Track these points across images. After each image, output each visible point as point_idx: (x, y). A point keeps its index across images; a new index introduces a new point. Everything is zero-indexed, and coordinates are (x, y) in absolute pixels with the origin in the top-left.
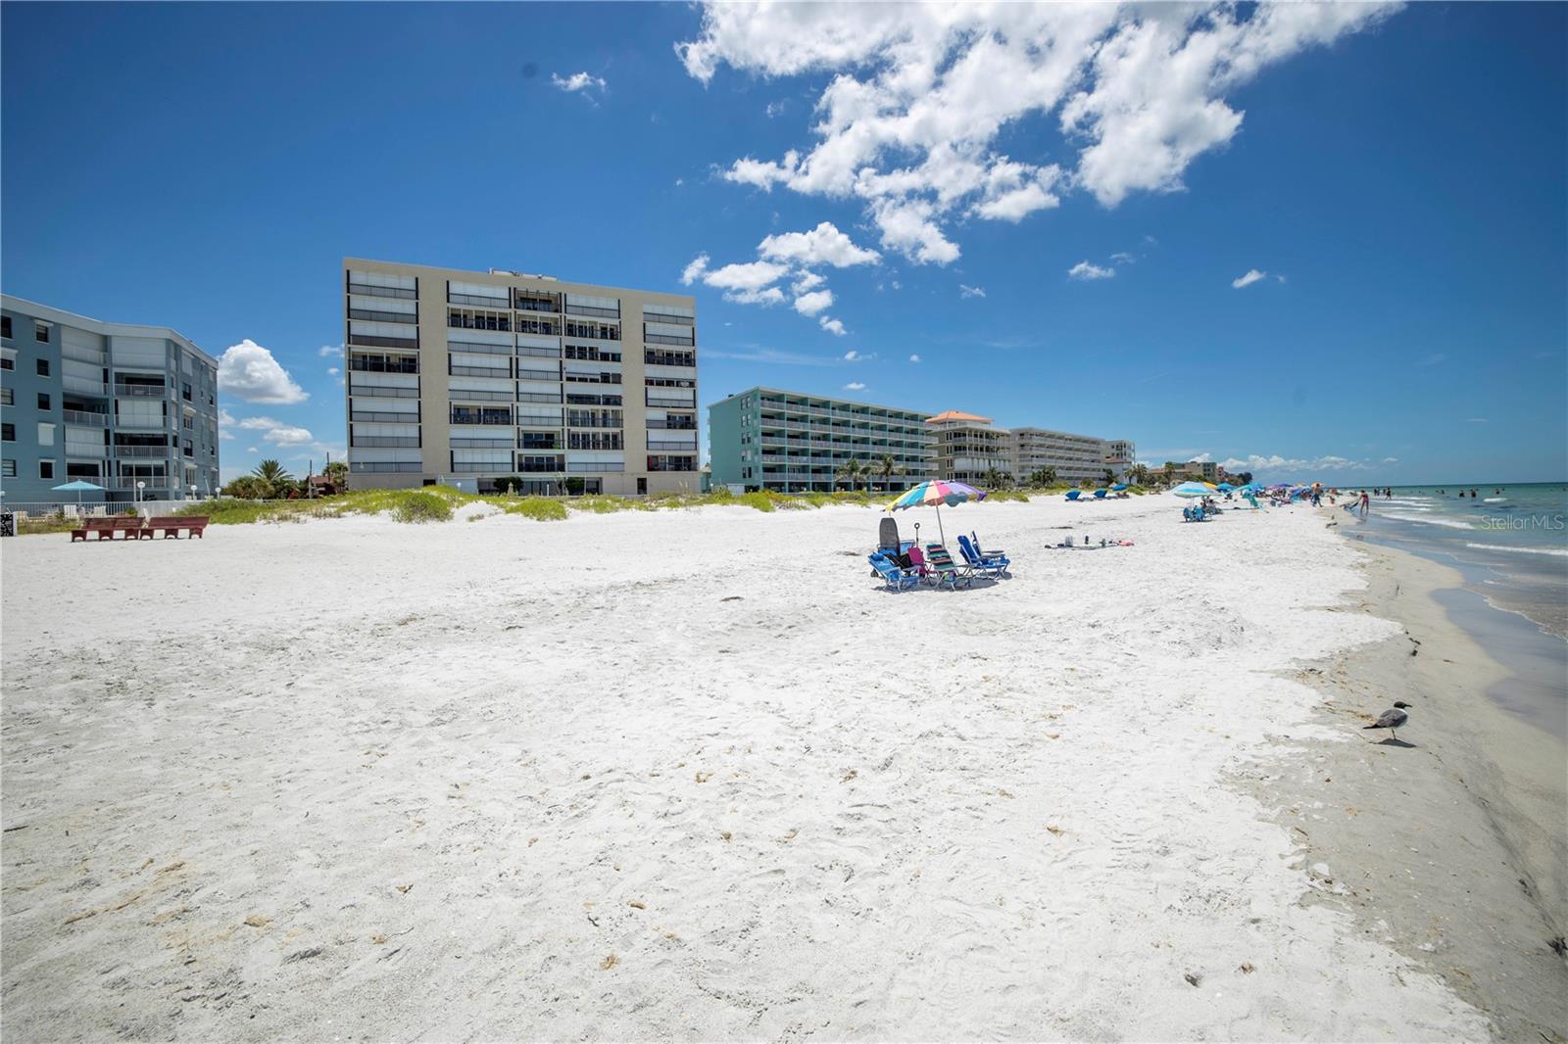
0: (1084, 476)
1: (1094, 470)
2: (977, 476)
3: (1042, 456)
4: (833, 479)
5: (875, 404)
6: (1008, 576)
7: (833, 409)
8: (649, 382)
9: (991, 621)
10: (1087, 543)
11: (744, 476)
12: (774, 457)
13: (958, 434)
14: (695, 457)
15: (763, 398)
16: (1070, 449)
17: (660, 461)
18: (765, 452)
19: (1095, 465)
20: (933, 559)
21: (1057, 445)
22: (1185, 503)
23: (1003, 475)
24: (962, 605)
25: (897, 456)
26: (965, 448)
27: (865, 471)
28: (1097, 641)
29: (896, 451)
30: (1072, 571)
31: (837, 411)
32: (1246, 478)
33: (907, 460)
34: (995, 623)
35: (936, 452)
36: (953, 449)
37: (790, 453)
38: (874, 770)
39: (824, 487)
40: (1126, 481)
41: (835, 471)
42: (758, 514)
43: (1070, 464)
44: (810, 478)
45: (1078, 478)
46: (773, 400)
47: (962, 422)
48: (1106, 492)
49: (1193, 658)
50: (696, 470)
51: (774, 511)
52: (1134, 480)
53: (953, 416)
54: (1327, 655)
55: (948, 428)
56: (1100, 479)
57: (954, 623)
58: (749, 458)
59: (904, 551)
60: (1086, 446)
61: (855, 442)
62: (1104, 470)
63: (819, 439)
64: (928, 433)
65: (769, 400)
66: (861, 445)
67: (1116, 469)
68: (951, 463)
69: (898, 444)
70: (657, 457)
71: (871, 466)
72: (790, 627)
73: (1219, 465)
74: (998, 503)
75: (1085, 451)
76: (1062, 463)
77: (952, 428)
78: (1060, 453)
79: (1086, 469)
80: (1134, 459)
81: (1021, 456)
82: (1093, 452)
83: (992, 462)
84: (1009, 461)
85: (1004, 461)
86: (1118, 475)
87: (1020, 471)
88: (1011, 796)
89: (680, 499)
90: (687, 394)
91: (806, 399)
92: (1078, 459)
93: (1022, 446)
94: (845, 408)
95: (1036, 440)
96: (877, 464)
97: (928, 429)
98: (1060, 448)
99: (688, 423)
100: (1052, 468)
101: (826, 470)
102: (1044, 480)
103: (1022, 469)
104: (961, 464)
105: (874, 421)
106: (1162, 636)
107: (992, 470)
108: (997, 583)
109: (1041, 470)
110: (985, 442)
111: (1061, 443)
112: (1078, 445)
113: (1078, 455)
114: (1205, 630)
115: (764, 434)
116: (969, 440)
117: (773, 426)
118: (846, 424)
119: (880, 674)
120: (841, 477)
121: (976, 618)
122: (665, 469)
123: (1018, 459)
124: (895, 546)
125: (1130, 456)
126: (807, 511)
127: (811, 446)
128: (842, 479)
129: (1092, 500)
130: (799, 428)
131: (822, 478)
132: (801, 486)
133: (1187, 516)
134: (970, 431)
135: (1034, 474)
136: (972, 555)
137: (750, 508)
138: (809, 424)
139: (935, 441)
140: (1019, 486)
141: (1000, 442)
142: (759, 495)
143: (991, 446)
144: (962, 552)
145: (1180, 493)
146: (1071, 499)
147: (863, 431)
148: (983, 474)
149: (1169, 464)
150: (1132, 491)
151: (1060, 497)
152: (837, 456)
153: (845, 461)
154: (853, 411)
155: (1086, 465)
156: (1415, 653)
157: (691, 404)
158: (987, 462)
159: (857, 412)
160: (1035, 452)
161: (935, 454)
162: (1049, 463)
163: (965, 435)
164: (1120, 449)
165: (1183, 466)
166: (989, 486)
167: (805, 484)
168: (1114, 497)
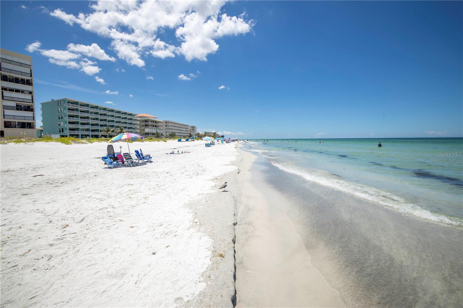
0: (184, 135)
1: (186, 133)
2: (152, 134)
3: (172, 129)
4: (100, 134)
5: (117, 109)
6: (151, 162)
7: (100, 109)
8: (4, 89)
9: (141, 175)
10: (178, 152)
11: (60, 132)
12: (74, 125)
13: (146, 121)
14: (33, 123)
15: (68, 103)
16: (180, 127)
17: (12, 124)
18: (69, 123)
19: (187, 132)
20: (125, 157)
21: (177, 126)
22: (205, 142)
23: (160, 134)
24: (132, 171)
25: (125, 127)
26: (148, 125)
27: (113, 131)
28: (167, 177)
29: (124, 125)
30: (170, 160)
31: (102, 110)
32: (223, 136)
33: (129, 128)
34: (143, 175)
35: (139, 126)
36: (144, 126)
37: (81, 124)
38: (77, 223)
39: (97, 137)
40: (195, 137)
41: (101, 131)
42: (64, 145)
43: (180, 131)
44: (90, 133)
45: (182, 136)
46: (73, 104)
47: (147, 117)
48: (188, 139)
49: (191, 179)
50: (33, 128)
51: (72, 144)
52: (197, 136)
53: (145, 115)
54: (221, 175)
55: (143, 119)
56: (188, 136)
57: (129, 176)
58: (62, 125)
59: (116, 156)
60: (184, 127)
61: (109, 121)
62: (189, 134)
63: (94, 119)
64: (136, 120)
65: (71, 103)
66: (111, 122)
67: (192, 133)
68: (144, 130)
69: (125, 123)
70: (10, 122)
71: (115, 130)
72: (62, 183)
73: (217, 133)
74: (157, 142)
75: (184, 128)
76: (177, 131)
77: (144, 119)
78: (177, 128)
79: (184, 133)
80: (197, 131)
81: (166, 129)
82: (186, 128)
83: (157, 130)
84: (162, 130)
85: (161, 130)
86: (193, 135)
87: (166, 133)
88: (123, 221)
89: (22, 140)
90: (29, 97)
91: (89, 105)
92: (182, 130)
93: (166, 126)
94: (105, 109)
95: (170, 124)
96: (117, 129)
97: (136, 118)
98: (177, 127)
99: (29, 109)
100: (175, 132)
101: (97, 130)
102: (172, 136)
103: (166, 132)
104: (147, 130)
105: (116, 115)
106: (184, 174)
107: (157, 132)
108: (147, 164)
109: (172, 133)
110: (155, 124)
111: (177, 125)
112: (182, 126)
113: (182, 129)
114: (195, 171)
115: (69, 116)
116: (150, 123)
117: (72, 113)
118: (105, 115)
119: (93, 193)
120: (103, 133)
121: (136, 174)
122: (15, 127)
123: (165, 130)
124: (113, 154)
125: (196, 130)
126: (86, 144)
127: (91, 122)
128: (104, 134)
129: (185, 142)
130: (85, 115)
131: (96, 133)
132: (86, 136)
133: (206, 146)
134: (150, 120)
135: (169, 134)
136: (139, 156)
137: (60, 143)
138: (90, 114)
139: (138, 123)
140: (165, 137)
141: (160, 124)
142: (65, 139)
143: (157, 125)
144: (136, 155)
145: (205, 139)
146: (179, 141)
147: (112, 118)
148: (154, 134)
149: (205, 132)
150: (196, 139)
151: (177, 140)
152: (101, 126)
153: (105, 128)
154: (108, 111)
155: (184, 132)
157: (31, 101)
158: (155, 130)
159: (110, 111)
160: (170, 128)
161: (138, 127)
162: (174, 131)
163: (148, 121)
164: (193, 128)
165: (209, 133)
166: (156, 137)
167: (88, 135)
168: (191, 141)
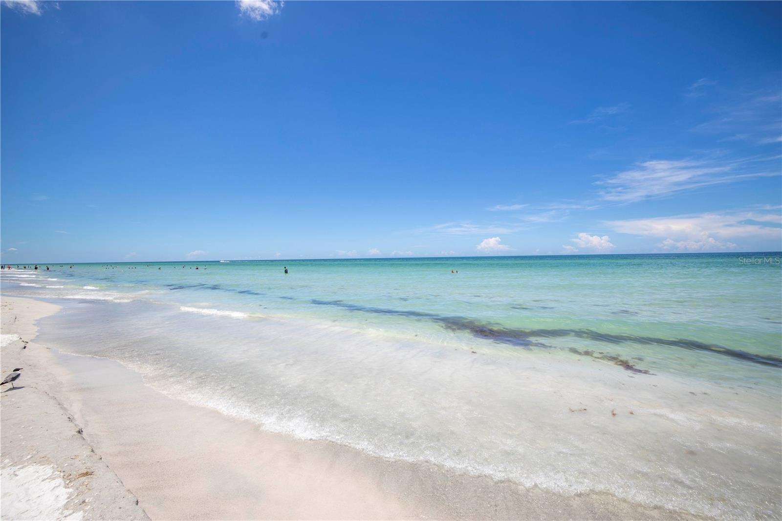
156: (25, 347)
